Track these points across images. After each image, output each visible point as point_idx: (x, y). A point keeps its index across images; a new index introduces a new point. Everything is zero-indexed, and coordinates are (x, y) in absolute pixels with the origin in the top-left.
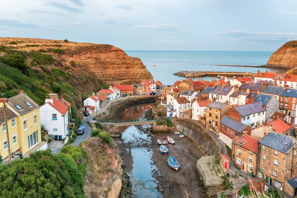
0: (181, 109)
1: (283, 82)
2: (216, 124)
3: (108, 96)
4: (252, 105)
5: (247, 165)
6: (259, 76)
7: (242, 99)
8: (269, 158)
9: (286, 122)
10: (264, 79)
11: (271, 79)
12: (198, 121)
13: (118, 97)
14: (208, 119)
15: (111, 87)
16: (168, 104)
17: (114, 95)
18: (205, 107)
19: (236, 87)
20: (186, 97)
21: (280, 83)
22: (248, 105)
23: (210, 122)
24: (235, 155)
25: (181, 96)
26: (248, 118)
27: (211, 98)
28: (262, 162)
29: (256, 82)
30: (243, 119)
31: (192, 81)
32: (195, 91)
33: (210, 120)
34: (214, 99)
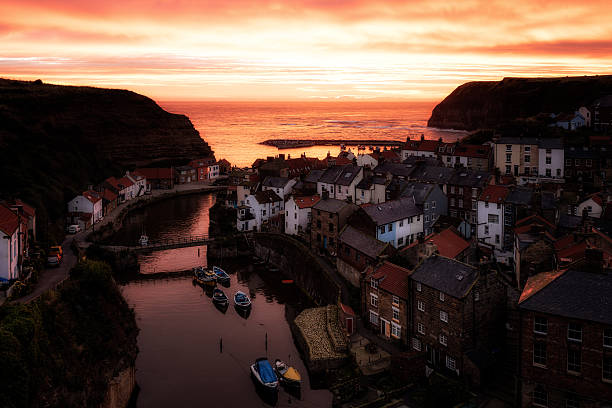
0: (264, 214)
1: (454, 159)
2: (331, 243)
3: (122, 192)
4: (397, 203)
5: (391, 325)
6: (410, 149)
7: (379, 192)
8: (430, 308)
9: (460, 234)
10: (420, 154)
11: (432, 153)
12: (297, 237)
13: (142, 193)
14: (315, 232)
15: (128, 173)
16: (239, 204)
17: (135, 189)
18: (309, 210)
19: (366, 168)
20: (275, 189)
21: (449, 160)
22: (390, 203)
23: (319, 239)
24: (368, 304)
25: (263, 188)
26: (391, 230)
27: (320, 191)
28: (418, 318)
29: (404, 158)
30: (380, 231)
31: (286, 158)
32: (291, 177)
33: (319, 235)
34: (326, 193)
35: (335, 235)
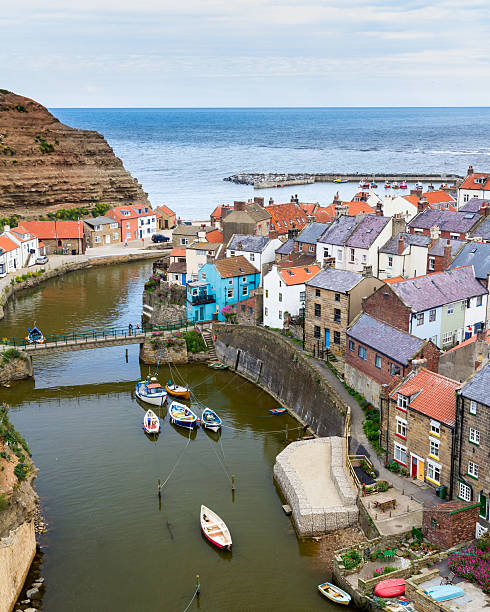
0: (230, 295)
2: (337, 340)
4: (445, 277)
5: (426, 463)
7: (416, 259)
12: (282, 332)
13: (32, 262)
14: (311, 324)
15: (8, 229)
16: (189, 279)
17: (20, 255)
18: (303, 288)
19: (398, 220)
20: (247, 255)
22: (434, 276)
23: (317, 335)
24: (391, 433)
25: (228, 253)
26: (432, 318)
27: (320, 258)
28: (469, 453)
29: (461, 203)
30: (415, 322)
31: (266, 204)
32: (273, 235)
33: (318, 328)
34: (330, 262)
35: (342, 328)
